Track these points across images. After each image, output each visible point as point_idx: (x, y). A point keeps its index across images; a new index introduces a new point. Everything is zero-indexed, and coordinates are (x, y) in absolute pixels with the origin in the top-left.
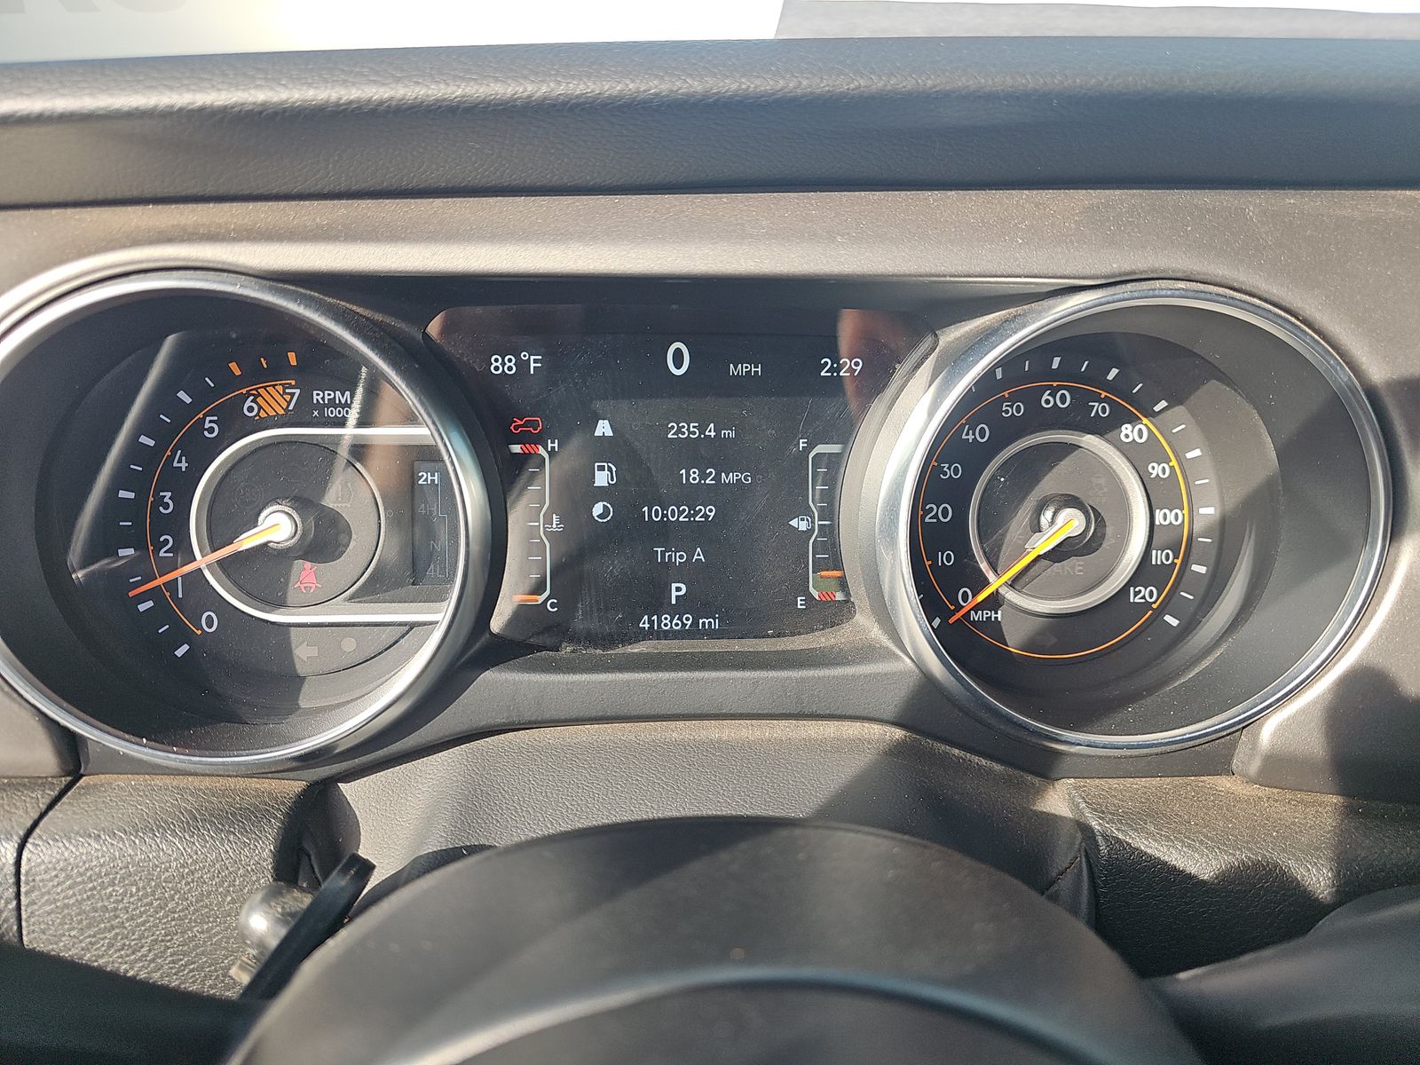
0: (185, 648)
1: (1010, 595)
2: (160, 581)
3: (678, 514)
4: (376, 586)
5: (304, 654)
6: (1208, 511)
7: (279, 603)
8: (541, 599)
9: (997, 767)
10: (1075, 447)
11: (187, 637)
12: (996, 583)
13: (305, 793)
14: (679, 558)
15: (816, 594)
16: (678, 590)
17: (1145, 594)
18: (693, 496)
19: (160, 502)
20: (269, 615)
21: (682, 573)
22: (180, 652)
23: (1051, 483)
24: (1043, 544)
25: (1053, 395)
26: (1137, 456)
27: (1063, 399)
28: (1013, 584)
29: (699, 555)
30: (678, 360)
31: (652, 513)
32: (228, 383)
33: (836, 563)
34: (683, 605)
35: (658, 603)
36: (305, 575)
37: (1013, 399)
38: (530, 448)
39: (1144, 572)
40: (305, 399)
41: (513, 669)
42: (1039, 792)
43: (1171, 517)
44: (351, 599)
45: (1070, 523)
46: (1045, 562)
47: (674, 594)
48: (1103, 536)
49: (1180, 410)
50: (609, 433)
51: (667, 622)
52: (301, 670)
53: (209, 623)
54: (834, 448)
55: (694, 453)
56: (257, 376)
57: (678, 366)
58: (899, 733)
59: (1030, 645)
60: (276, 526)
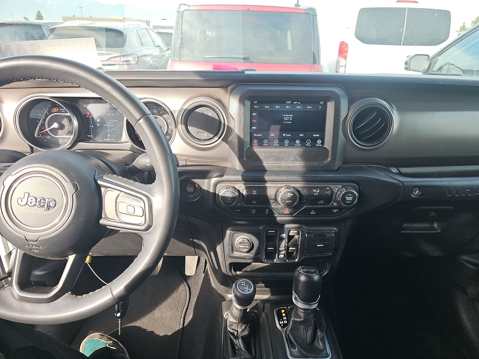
0: (46, 140)
2: (42, 132)
3: (109, 125)
5: (60, 140)
8: (91, 136)
14: (109, 131)
19: (42, 122)
20: (56, 136)
22: (45, 141)
25: (155, 111)
27: (156, 111)
29: (111, 131)
31: (105, 125)
32: (50, 108)
36: (60, 131)
38: (89, 116)
40: (59, 110)
43: (171, 127)
47: (108, 136)
50: (99, 115)
51: (108, 140)
52: (60, 143)
53: (49, 137)
55: (110, 118)
56: (53, 107)
57: (108, 106)
60: (55, 125)
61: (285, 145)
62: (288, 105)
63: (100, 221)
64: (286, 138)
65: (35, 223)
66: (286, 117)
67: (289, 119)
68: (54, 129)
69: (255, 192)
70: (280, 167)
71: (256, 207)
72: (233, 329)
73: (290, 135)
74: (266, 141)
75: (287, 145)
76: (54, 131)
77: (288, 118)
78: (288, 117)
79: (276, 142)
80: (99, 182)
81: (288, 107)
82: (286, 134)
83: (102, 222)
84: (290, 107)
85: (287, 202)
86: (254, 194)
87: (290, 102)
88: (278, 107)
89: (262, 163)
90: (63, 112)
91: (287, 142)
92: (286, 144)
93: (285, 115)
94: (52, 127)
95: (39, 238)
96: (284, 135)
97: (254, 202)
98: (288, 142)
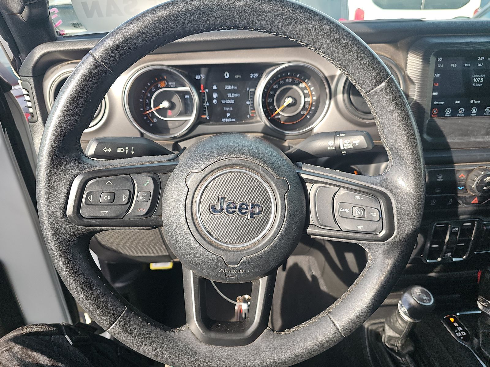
1: (281, 113)
3: (227, 102)
4: (180, 115)
5: (170, 125)
6: (314, 98)
7: (166, 117)
8: (206, 117)
9: (278, 139)
10: (291, 88)
11: (152, 123)
12: (278, 111)
13: (174, 144)
14: (228, 109)
15: (251, 115)
16: (228, 115)
17: (304, 113)
18: (230, 98)
19: (146, 101)
20: (164, 118)
21: (229, 112)
22: (151, 125)
23: (288, 94)
24: (285, 104)
25: (288, 79)
26: (303, 90)
27: (290, 80)
28: (282, 111)
29: (231, 109)
30: (227, 75)
31: (223, 102)
32: (155, 82)
33: (254, 109)
34: (229, 117)
35: (225, 117)
36: (169, 112)
37: (282, 80)
38: (203, 91)
39: (303, 109)
40: (168, 84)
41: (204, 125)
42: (284, 143)
43: (308, 99)
44: (177, 116)
45: (289, 101)
46: (287, 108)
48: (296, 103)
49: (309, 81)
50: (216, 88)
51: (227, 120)
52: (170, 127)
53: (155, 120)
54: (253, 90)
55: (230, 91)
56: (160, 80)
58: (262, 135)
59: (285, 121)
60: (165, 104)
61: (472, 115)
62: (481, 62)
63: (308, 229)
64: (474, 105)
65: (236, 238)
66: (476, 78)
67: (480, 80)
68: (164, 109)
69: (440, 177)
70: (468, 143)
71: (438, 196)
72: (392, 345)
73: (479, 102)
74: (448, 111)
75: (474, 115)
76: (163, 112)
77: (478, 79)
78: (479, 77)
79: (462, 111)
80: (303, 176)
81: (479, 65)
82: (474, 101)
83: (310, 230)
84: (482, 64)
85: (484, 188)
86: (439, 180)
87: (483, 58)
88: (468, 65)
89: (445, 140)
90: (172, 86)
91: (474, 110)
92: (473, 113)
93: (475, 76)
94: (161, 106)
95: (243, 259)
96: (472, 102)
97: (438, 191)
98: (476, 110)
